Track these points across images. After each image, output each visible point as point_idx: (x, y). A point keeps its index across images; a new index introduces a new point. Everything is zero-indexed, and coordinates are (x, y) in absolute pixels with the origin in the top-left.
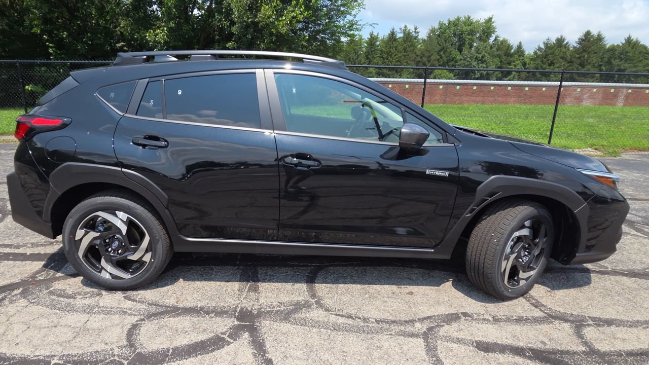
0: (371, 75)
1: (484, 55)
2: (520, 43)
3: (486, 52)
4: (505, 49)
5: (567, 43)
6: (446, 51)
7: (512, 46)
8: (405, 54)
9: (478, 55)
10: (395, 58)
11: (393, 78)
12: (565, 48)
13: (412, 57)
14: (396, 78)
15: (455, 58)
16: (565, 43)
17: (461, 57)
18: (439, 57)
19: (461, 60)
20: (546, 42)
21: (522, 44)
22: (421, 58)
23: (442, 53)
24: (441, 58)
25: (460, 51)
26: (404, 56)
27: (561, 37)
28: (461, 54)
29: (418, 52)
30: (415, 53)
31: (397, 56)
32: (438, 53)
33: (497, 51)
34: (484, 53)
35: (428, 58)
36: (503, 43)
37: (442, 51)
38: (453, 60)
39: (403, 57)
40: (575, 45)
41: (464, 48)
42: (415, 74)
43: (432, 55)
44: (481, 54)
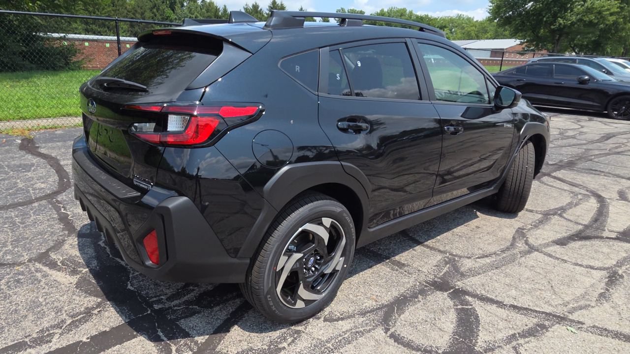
0: (78, 32)
1: (197, 16)
2: (225, 6)
3: (198, 13)
4: (213, 10)
5: (261, 10)
6: (159, 9)
7: (219, 9)
8: (114, 8)
9: (191, 15)
10: (103, 12)
11: (106, 35)
12: (260, 14)
13: (123, 12)
14: (109, 36)
15: (168, 16)
16: (259, 9)
17: (176, 17)
18: (152, 15)
19: (176, 19)
20: (246, 7)
21: (227, 7)
22: (134, 14)
23: (155, 10)
24: (156, 16)
25: (173, 10)
26: (113, 10)
27: (256, 4)
28: (174, 13)
29: (128, 7)
30: (126, 8)
31: (105, 10)
32: (151, 10)
33: (207, 12)
34: (196, 13)
35: (141, 16)
36: (211, 5)
37: (154, 8)
38: (167, 19)
39: (113, 12)
40: (267, 12)
41: (176, 7)
42: (130, 32)
43: (145, 11)
44: (193, 14)
